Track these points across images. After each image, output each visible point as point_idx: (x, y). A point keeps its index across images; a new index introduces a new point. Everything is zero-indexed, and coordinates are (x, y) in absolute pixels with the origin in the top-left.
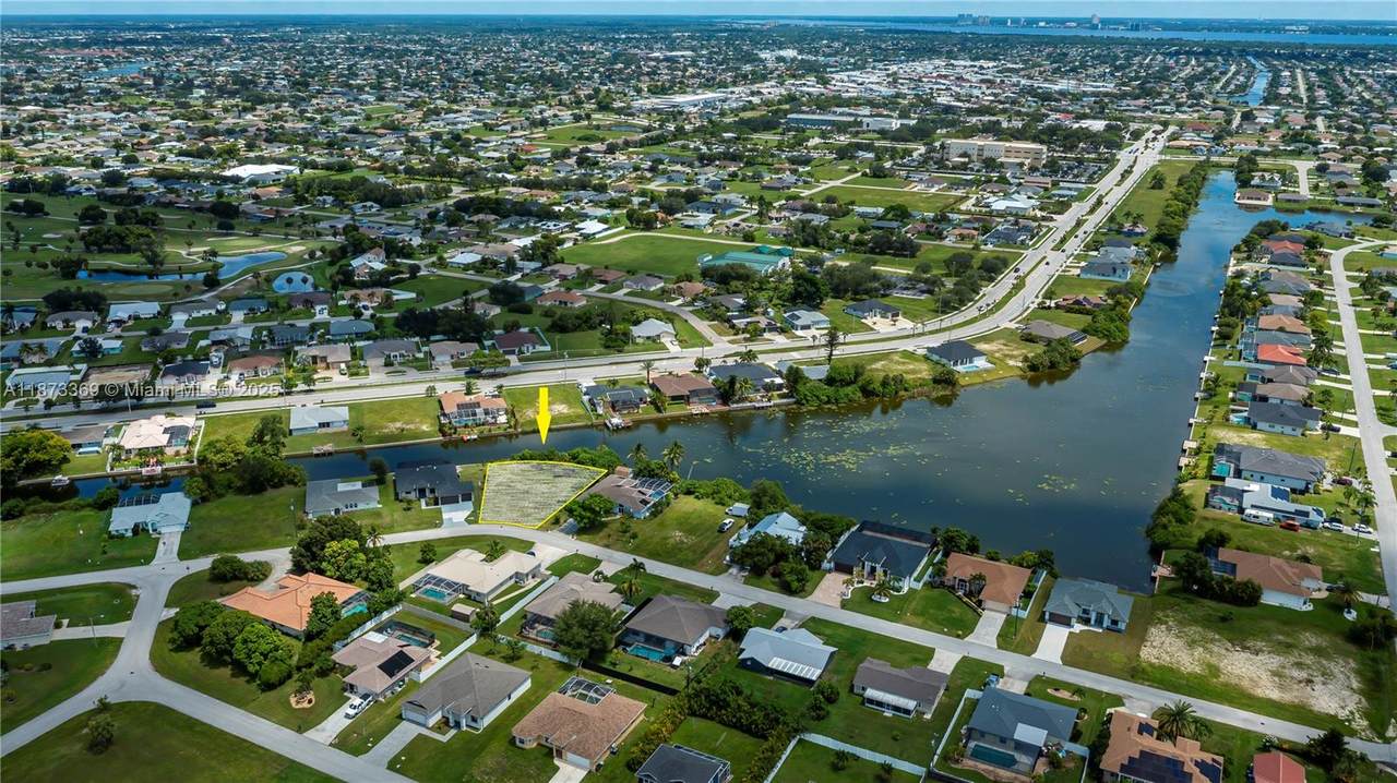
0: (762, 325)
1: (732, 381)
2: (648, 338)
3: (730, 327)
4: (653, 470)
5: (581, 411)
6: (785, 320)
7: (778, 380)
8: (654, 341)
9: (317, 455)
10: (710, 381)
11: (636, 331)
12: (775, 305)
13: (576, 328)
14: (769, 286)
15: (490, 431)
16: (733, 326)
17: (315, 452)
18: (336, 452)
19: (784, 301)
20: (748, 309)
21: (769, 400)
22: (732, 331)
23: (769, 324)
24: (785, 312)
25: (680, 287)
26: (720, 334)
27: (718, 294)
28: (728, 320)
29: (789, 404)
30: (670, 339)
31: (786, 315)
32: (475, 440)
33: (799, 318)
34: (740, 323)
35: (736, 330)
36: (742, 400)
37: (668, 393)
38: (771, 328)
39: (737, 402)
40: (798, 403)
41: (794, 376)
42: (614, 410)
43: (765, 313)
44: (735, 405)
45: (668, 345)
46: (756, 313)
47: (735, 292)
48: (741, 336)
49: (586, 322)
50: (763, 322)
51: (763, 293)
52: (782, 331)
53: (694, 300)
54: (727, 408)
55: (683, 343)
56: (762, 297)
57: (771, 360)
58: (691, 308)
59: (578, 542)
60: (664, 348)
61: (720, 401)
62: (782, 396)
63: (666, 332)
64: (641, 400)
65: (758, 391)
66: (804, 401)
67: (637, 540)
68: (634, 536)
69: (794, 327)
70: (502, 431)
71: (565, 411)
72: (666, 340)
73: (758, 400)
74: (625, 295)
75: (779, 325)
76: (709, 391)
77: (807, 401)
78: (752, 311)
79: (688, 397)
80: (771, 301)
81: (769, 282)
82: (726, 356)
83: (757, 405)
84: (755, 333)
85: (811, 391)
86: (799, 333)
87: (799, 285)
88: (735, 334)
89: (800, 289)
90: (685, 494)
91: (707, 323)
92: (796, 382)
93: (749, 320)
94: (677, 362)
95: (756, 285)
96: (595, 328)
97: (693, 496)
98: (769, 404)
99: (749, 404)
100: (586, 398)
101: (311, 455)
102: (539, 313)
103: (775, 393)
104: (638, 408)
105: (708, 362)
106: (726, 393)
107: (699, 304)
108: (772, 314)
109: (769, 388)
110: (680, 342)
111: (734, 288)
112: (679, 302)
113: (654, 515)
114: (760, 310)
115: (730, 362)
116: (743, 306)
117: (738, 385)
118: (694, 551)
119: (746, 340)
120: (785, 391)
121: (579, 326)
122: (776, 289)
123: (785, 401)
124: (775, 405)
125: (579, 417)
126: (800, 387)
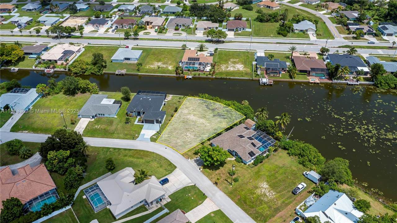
0: (365, 31)
1: (337, 68)
2: (301, 31)
3: (347, 29)
4: (267, 127)
5: (249, 70)
6: (379, 30)
7: (366, 69)
8: (304, 33)
9: (117, 75)
10: (325, 63)
11: (296, 26)
12: (375, 19)
13: (267, 21)
14: (374, 8)
15: (199, 75)
16: (348, 29)
17: (117, 73)
18: (126, 74)
19: (381, 17)
20: (359, 20)
21: (358, 81)
22: (347, 32)
23: (369, 30)
24: (380, 24)
25: (327, 4)
26: (340, 33)
27: (346, 10)
28: (347, 25)
29: (370, 85)
30: (312, 33)
31: (380, 26)
32: (190, 79)
33: (387, 29)
34: (353, 28)
35: (349, 31)
36: (341, 78)
37: (299, 68)
38: (370, 33)
39: (338, 79)
40: (375, 85)
41: (377, 70)
42: (267, 73)
43: (368, 23)
44: (336, 81)
45: (311, 36)
46: (363, 23)
47: (354, 10)
48: (352, 35)
49: (274, 18)
50: (366, 28)
51: (370, 11)
52: (376, 35)
53: (332, 12)
54: (330, 82)
55: (319, 36)
56: (369, 14)
57: (365, 53)
58: (329, 16)
59: (201, 174)
60: (308, 37)
61: (328, 77)
62: (366, 79)
63: (311, 29)
64: (283, 69)
65: (352, 73)
66: (379, 85)
67: (237, 183)
68: (236, 180)
69: (383, 34)
70: (205, 76)
71: (241, 69)
72: (310, 33)
73: (350, 79)
74: (299, 5)
75: (374, 32)
76: (322, 70)
77: (381, 85)
78: (361, 21)
79: (309, 71)
80: (373, 17)
81: (374, 6)
82: (339, 47)
83: (349, 83)
84: (359, 35)
85: (385, 80)
86: (385, 37)
87: (391, 10)
88: (348, 34)
89: (392, 12)
90: (282, 148)
91: (335, 25)
92: (377, 73)
93: (358, 27)
94: (312, 46)
95: (367, 7)
96: (277, 22)
97: (287, 151)
98: (357, 83)
99: (344, 81)
100: (254, 63)
101: (114, 74)
102: (255, 10)
103: (362, 77)
104: (280, 73)
105: (327, 50)
106: (332, 73)
107: (334, 14)
108: (372, 24)
109: (359, 73)
110: (318, 35)
111: (355, 8)
112: (325, 12)
113: (255, 164)
114: (366, 21)
115: (341, 51)
116: (357, 18)
117: (340, 70)
118: (270, 207)
119: (354, 38)
120: (368, 76)
121: (270, 20)
122: (377, 10)
123: (367, 83)
124: (360, 84)
125: (247, 74)
126: (379, 77)
